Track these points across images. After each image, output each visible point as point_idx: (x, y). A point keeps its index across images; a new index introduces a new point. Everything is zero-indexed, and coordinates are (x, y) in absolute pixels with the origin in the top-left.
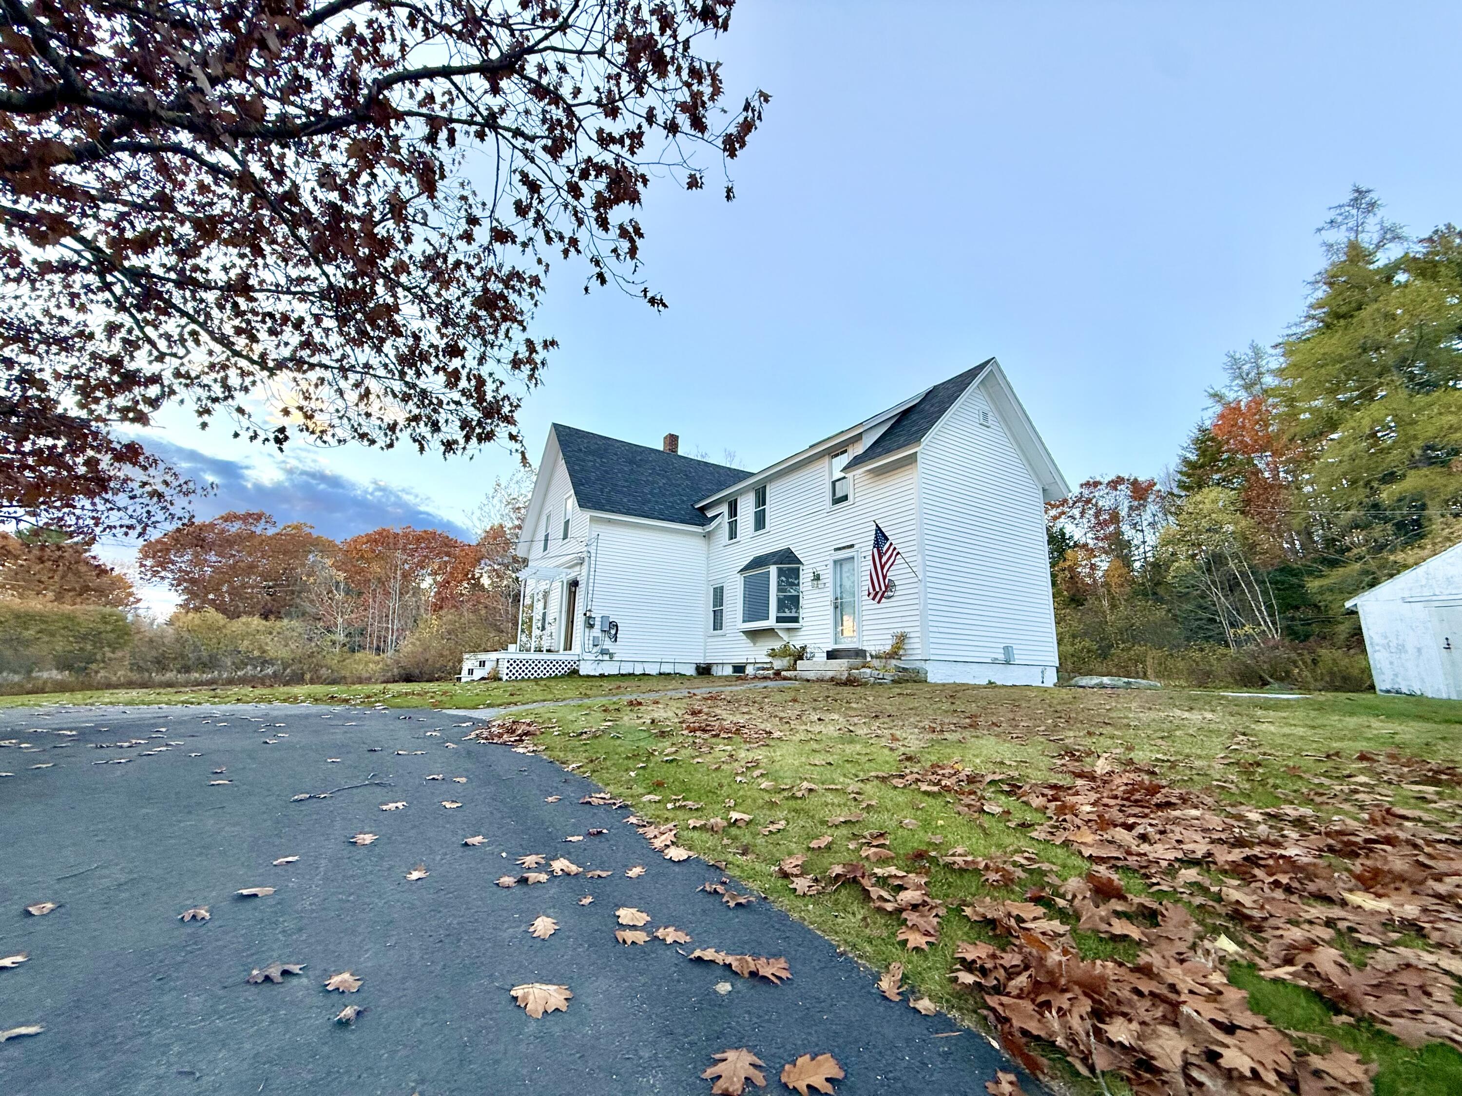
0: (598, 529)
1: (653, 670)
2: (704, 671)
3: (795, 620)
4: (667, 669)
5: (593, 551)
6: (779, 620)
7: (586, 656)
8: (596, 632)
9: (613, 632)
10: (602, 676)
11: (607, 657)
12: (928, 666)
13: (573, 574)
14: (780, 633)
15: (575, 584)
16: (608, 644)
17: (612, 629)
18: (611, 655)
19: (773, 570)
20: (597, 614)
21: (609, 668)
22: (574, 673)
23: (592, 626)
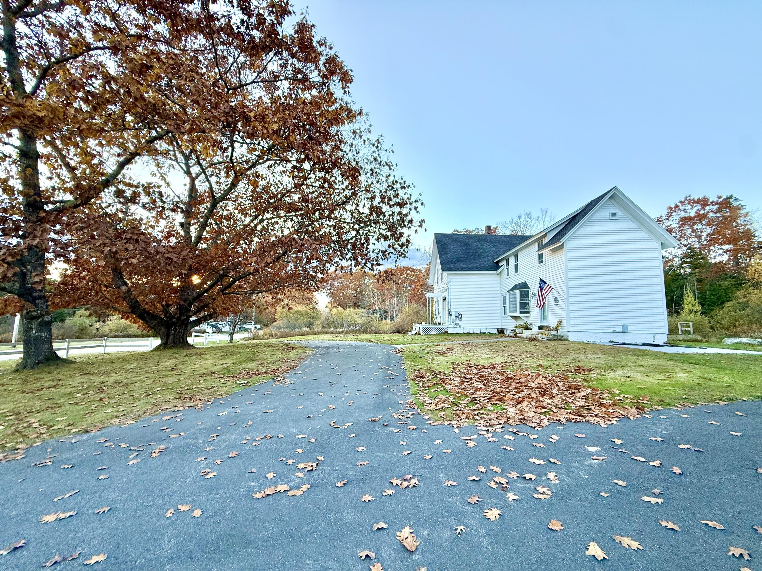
0: (451, 277)
1: (478, 331)
2: (501, 332)
3: (528, 312)
4: (484, 331)
5: (449, 287)
6: (521, 312)
7: (450, 326)
8: (453, 317)
9: (460, 317)
10: (456, 333)
11: (458, 326)
12: (569, 334)
13: (444, 295)
14: (522, 318)
15: (445, 299)
16: (458, 321)
17: (459, 316)
18: (460, 326)
19: (518, 292)
20: (453, 310)
21: (459, 331)
22: (446, 332)
23: (451, 315)
